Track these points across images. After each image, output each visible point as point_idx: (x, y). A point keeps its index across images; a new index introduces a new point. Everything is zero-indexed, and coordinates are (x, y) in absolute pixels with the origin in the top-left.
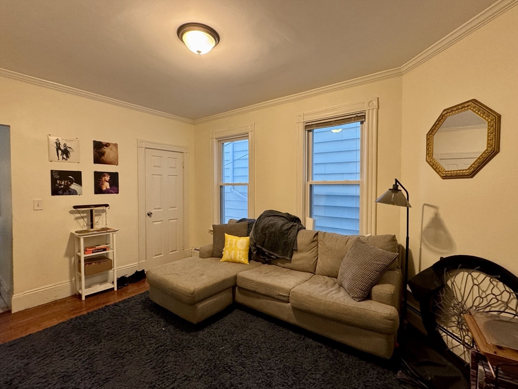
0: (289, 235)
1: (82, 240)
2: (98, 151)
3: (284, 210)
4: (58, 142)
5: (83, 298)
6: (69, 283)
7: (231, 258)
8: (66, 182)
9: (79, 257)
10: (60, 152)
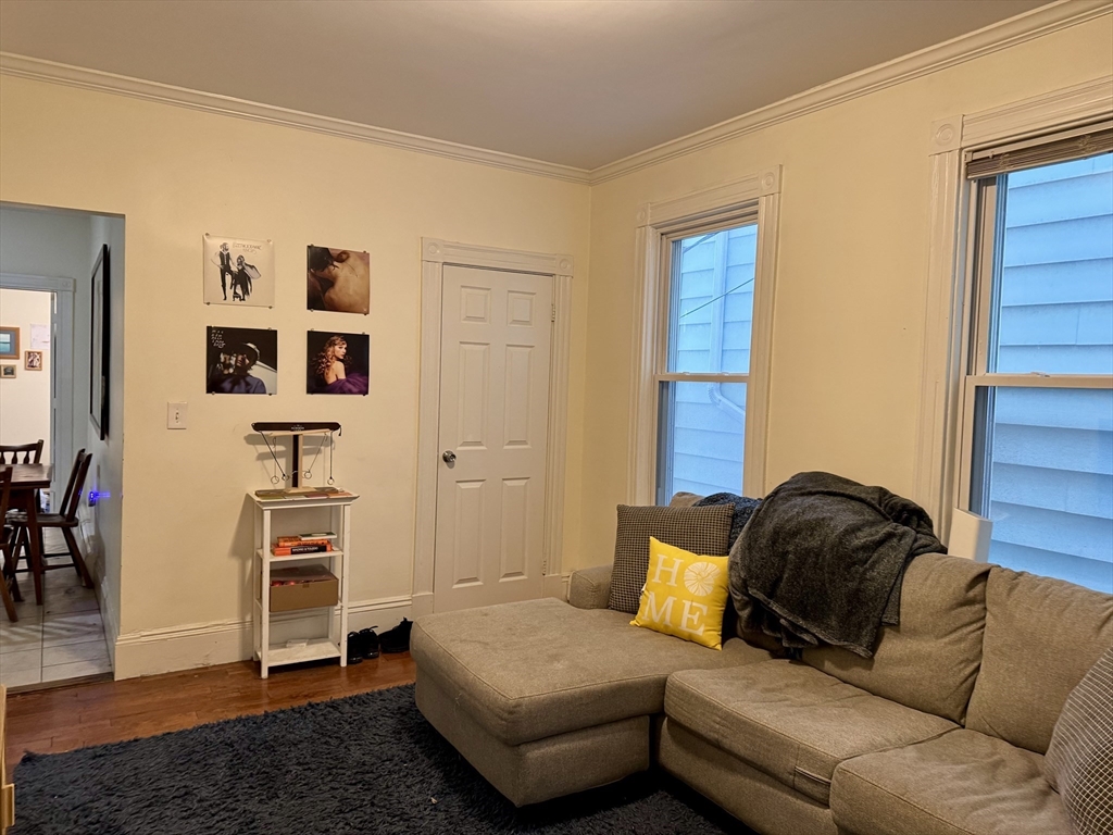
0: (872, 567)
1: (267, 515)
2: (319, 274)
3: (867, 475)
4: (225, 253)
5: (265, 674)
6: (236, 626)
7: (663, 620)
8: (240, 358)
9: (261, 560)
10: (228, 278)
